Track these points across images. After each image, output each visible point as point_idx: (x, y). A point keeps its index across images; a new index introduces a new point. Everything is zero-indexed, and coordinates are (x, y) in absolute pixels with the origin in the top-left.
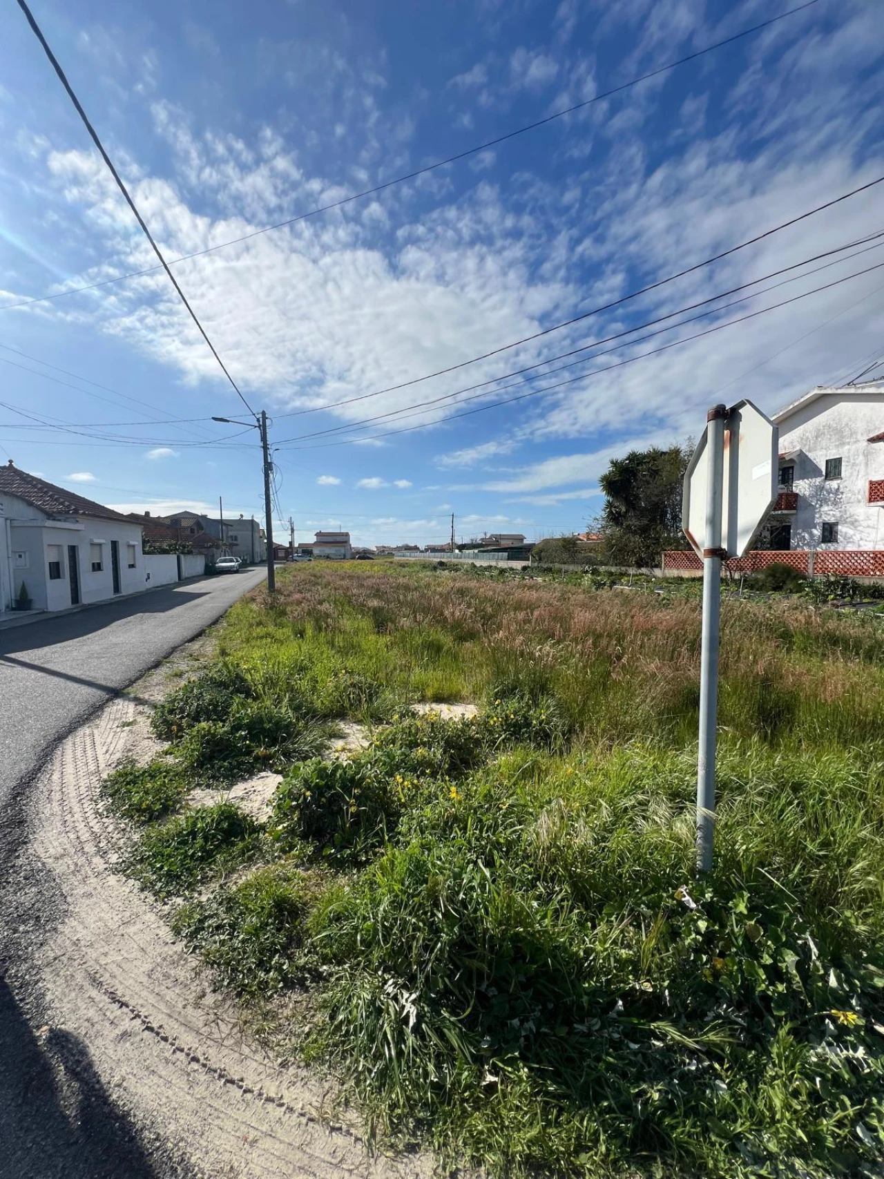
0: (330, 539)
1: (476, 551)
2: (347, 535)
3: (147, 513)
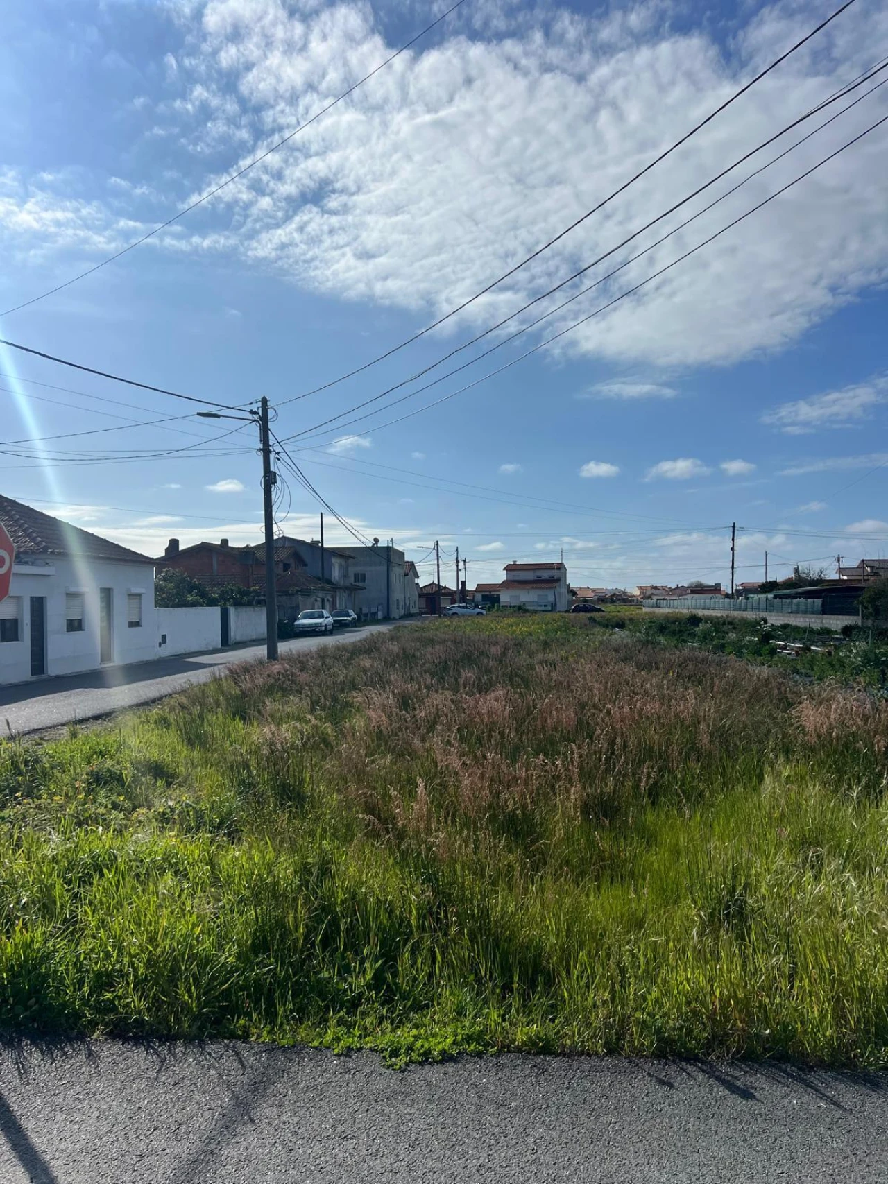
0: (530, 576)
1: (770, 596)
2: (560, 567)
3: (225, 542)
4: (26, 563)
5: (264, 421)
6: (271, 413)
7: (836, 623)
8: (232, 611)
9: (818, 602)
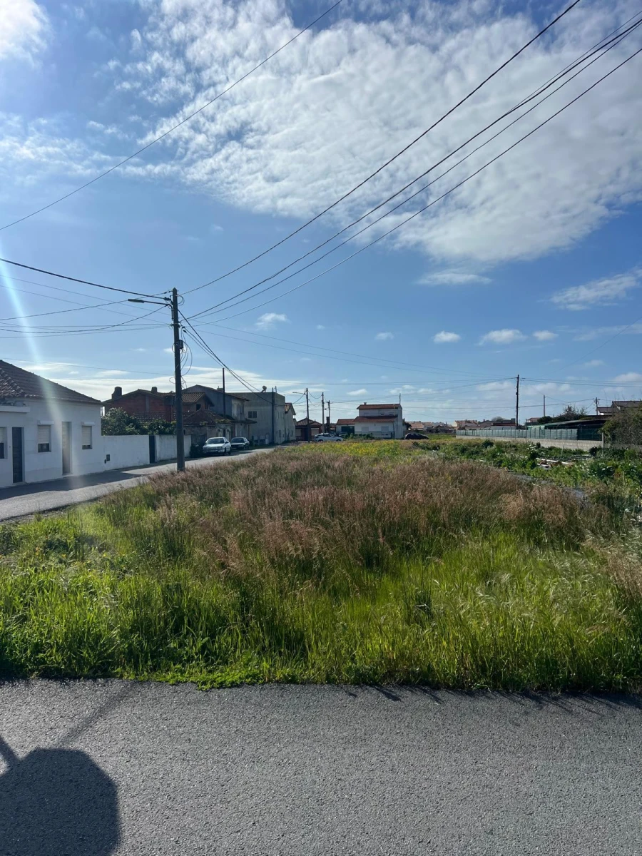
0: (375, 413)
1: (543, 427)
2: (398, 407)
3: (154, 389)
4: (9, 404)
5: (175, 305)
6: (179, 300)
7: (586, 445)
8: (158, 438)
9: (575, 431)
